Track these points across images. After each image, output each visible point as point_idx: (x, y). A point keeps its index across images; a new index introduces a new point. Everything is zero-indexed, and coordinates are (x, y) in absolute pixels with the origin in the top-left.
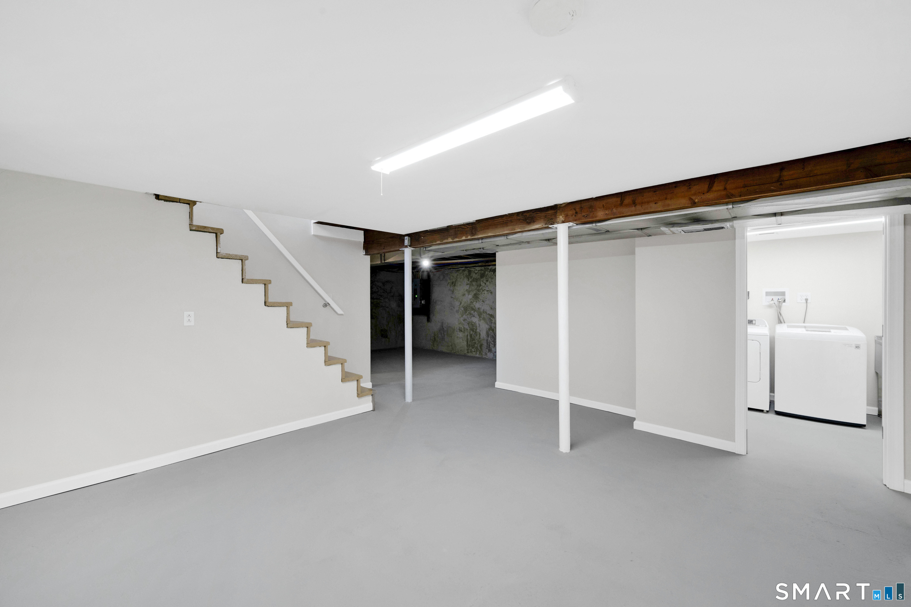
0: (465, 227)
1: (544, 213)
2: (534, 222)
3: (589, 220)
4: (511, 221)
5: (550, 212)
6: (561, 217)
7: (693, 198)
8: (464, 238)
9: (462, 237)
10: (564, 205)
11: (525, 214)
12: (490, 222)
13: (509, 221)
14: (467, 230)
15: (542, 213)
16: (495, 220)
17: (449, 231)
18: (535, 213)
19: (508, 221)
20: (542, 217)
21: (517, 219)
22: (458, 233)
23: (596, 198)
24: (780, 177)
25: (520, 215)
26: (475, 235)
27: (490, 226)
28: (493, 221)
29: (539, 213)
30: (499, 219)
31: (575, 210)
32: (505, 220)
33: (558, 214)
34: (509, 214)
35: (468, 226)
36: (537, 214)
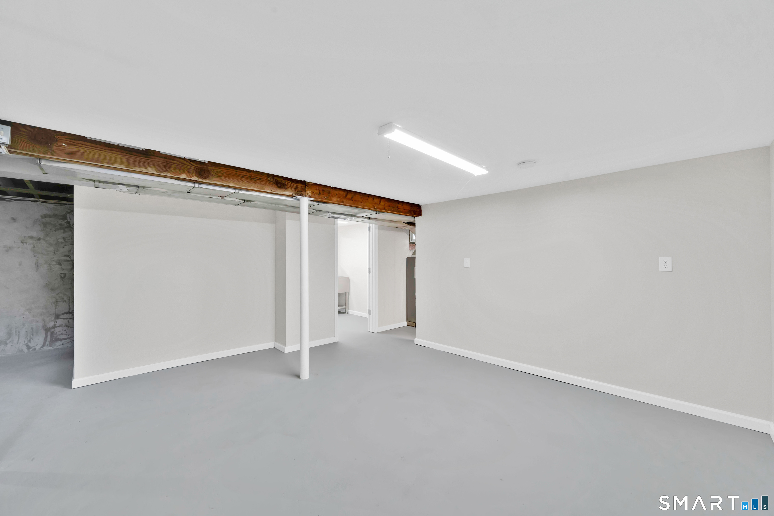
0: (187, 163)
1: (294, 184)
2: (285, 188)
3: (327, 201)
4: (260, 179)
5: (300, 185)
6: (309, 192)
7: (375, 205)
8: (184, 176)
9: (180, 174)
10: (311, 184)
11: (275, 178)
12: (232, 171)
13: (258, 178)
14: (191, 168)
15: (292, 183)
16: (239, 171)
17: (150, 157)
18: (287, 181)
19: (256, 178)
20: (292, 187)
21: (267, 180)
22: (172, 166)
23: (332, 187)
24: (398, 206)
25: (271, 177)
26: (206, 179)
27: (232, 175)
28: (236, 171)
29: (290, 182)
30: (245, 172)
31: (319, 191)
32: (253, 176)
33: (307, 189)
34: (258, 171)
35: (192, 163)
36: (288, 182)
